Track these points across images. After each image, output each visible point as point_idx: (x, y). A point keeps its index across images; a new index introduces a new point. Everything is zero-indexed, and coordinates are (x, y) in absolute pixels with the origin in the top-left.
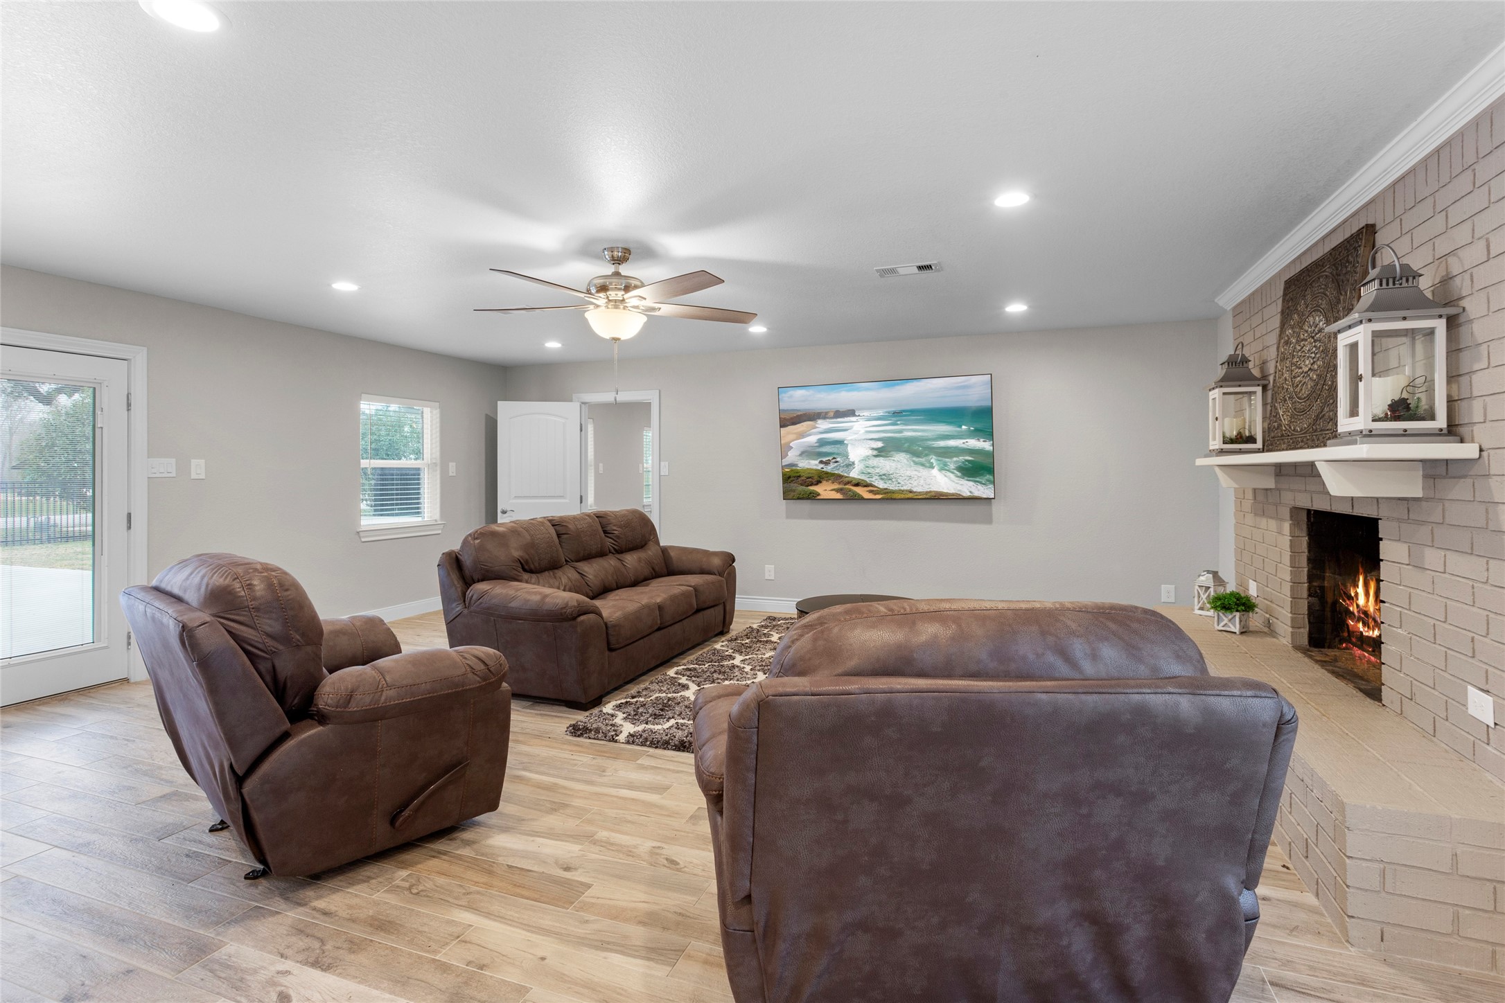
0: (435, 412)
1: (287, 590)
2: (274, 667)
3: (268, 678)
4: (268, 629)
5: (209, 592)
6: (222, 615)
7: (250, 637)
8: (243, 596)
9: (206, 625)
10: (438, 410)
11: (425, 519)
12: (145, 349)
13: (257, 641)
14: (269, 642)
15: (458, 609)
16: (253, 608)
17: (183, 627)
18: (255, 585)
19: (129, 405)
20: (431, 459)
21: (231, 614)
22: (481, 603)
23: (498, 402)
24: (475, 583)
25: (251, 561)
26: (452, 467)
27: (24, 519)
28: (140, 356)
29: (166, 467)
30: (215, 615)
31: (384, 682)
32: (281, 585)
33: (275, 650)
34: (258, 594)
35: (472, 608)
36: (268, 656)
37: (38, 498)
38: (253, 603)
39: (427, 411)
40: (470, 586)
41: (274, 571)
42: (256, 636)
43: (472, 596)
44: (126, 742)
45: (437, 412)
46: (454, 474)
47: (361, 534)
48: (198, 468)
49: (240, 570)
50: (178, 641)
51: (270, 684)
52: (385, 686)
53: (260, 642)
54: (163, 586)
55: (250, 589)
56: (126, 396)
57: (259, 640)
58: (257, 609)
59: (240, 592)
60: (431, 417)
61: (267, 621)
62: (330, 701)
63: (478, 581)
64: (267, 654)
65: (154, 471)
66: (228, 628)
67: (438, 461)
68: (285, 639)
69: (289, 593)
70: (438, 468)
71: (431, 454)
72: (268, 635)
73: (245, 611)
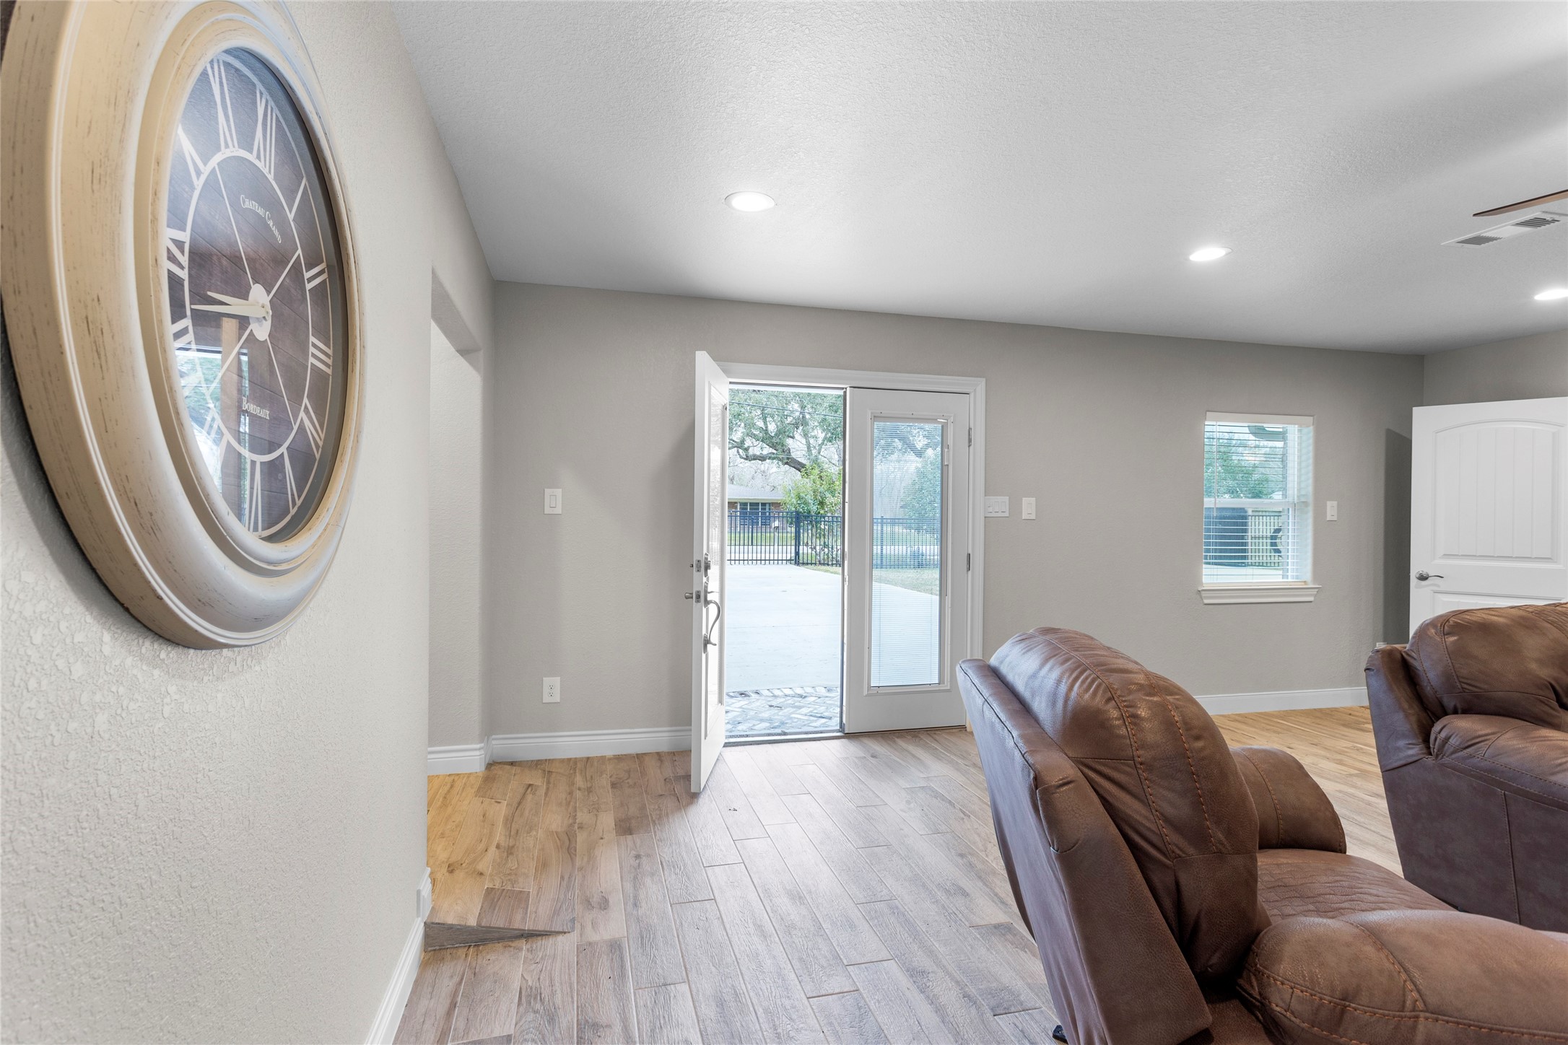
0: (1305, 430)
1: (1198, 738)
2: (1177, 884)
3: (1168, 903)
4: (1169, 811)
5: (1069, 714)
6: (1090, 762)
7: (1138, 818)
8: (1123, 737)
9: (1070, 786)
10: (1312, 428)
11: (1290, 580)
12: (984, 380)
13: (1149, 829)
14: (1172, 837)
15: (1411, 752)
16: (1141, 764)
17: (1035, 778)
18: (1142, 719)
19: (970, 441)
20: (1298, 497)
21: (1104, 765)
22: (1471, 756)
23: (1414, 408)
24: (1446, 714)
25: (1131, 666)
26: (1331, 510)
27: (905, 547)
28: (979, 387)
29: (1000, 505)
30: (1080, 763)
31: (1415, 994)
32: (1188, 727)
33: (1181, 853)
34: (1151, 738)
35: (1446, 760)
36: (1168, 862)
37: (913, 531)
38: (1140, 752)
39: (1293, 431)
40: (1438, 718)
41: (1171, 694)
42: (1146, 817)
43: (1447, 739)
44: (962, 815)
45: (1309, 432)
46: (1335, 518)
47: (1204, 594)
48: (1028, 507)
49: (1114, 680)
50: (1031, 807)
51: (1171, 915)
52: (1420, 1005)
53: (1152, 831)
54: (1004, 670)
55: (1135, 724)
56: (967, 431)
57: (1153, 827)
58: (1149, 767)
59: (1119, 727)
60: (1300, 438)
61: (1165, 793)
62: (1295, 1005)
63: (1455, 712)
64: (1166, 857)
65: (990, 510)
66: (1101, 792)
67: (1310, 499)
68: (1199, 837)
69: (1199, 744)
70: (1310, 508)
71: (1299, 490)
72: (1167, 820)
73: (1128, 765)
